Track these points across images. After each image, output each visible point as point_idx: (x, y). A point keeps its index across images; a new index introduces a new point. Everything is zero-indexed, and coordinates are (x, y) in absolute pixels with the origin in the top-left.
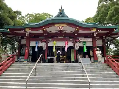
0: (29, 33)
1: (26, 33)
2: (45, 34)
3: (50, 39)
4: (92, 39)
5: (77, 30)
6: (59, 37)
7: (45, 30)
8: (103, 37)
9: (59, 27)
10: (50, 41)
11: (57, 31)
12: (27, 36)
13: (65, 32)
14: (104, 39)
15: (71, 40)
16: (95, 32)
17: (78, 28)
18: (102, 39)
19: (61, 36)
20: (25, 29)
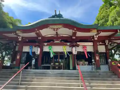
0: (22, 37)
1: (19, 37)
2: (39, 38)
3: (46, 44)
4: (92, 43)
6: (55, 42)
7: (38, 32)
8: (106, 42)
9: (54, 29)
11: (53, 35)
12: (19, 40)
13: (61, 35)
14: (107, 44)
15: (68, 44)
16: (96, 35)
18: (105, 44)
19: (57, 40)
20: (16, 32)
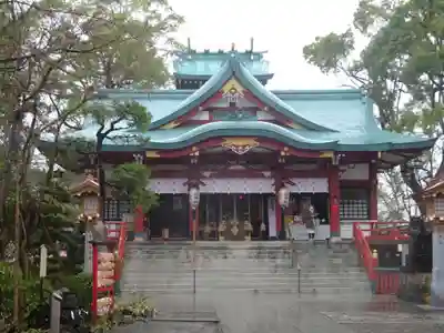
2: (193, 161)
3: (207, 174)
5: (283, 154)
6: (232, 168)
9: (237, 147)
10: (205, 177)
15: (267, 174)
17: (286, 149)
19: (237, 164)
